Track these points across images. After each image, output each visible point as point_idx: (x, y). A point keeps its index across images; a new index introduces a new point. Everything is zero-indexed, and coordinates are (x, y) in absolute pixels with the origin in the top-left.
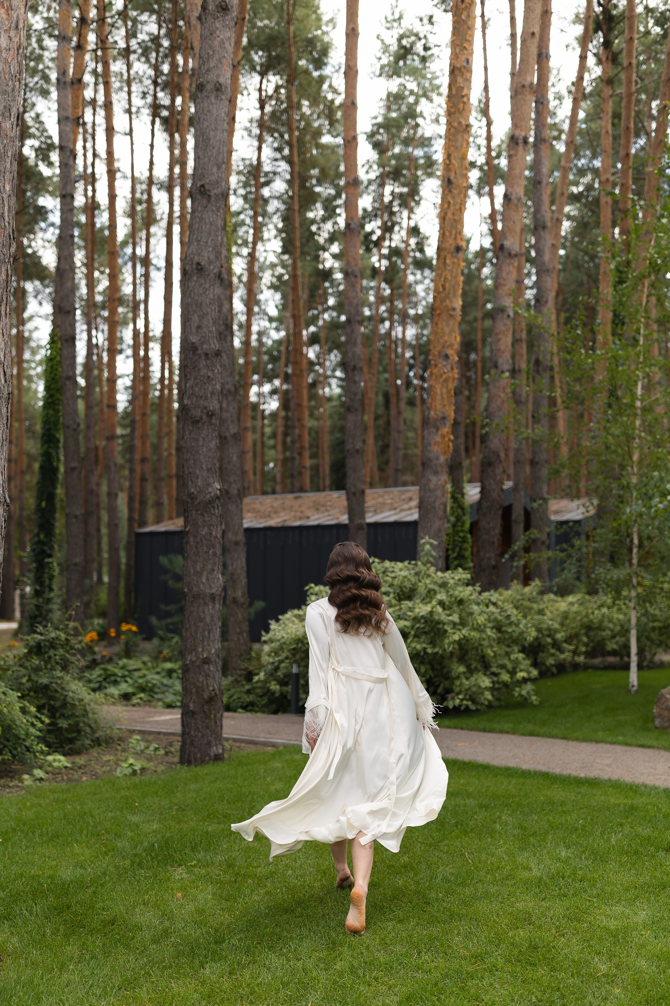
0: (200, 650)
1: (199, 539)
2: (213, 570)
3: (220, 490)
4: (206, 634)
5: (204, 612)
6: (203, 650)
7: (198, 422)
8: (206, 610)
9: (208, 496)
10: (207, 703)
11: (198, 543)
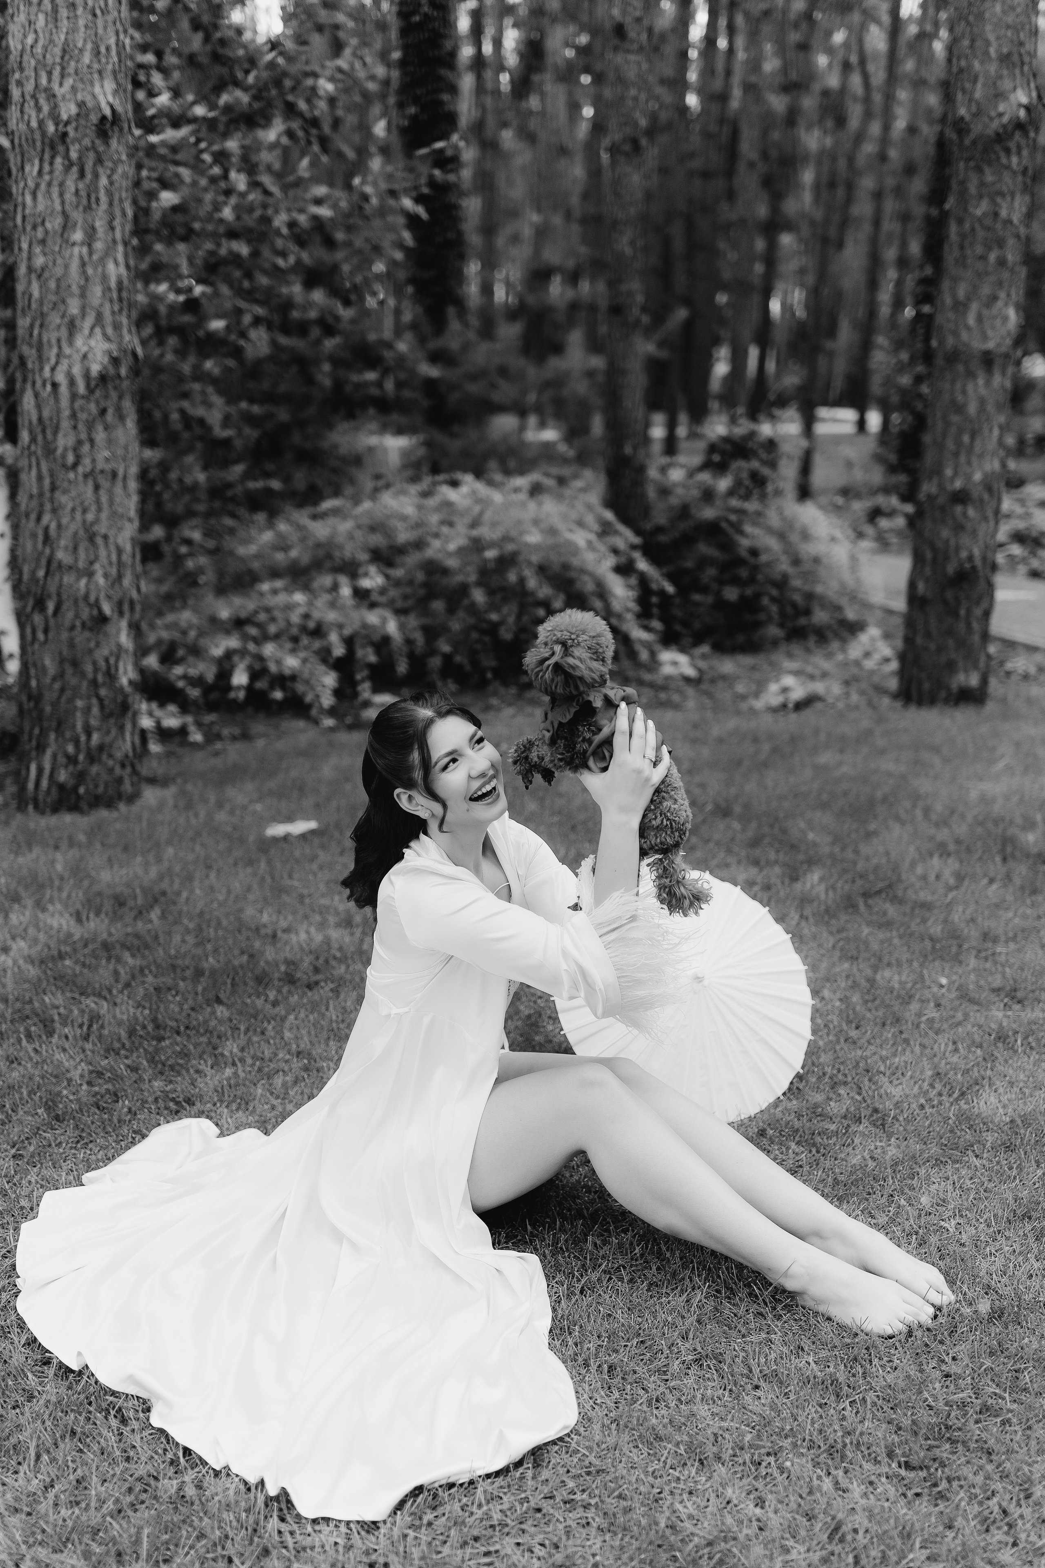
0: (949, 472)
1: (968, 226)
2: (995, 299)
5: (966, 393)
6: (956, 474)
8: (970, 388)
9: (996, 123)
11: (965, 237)
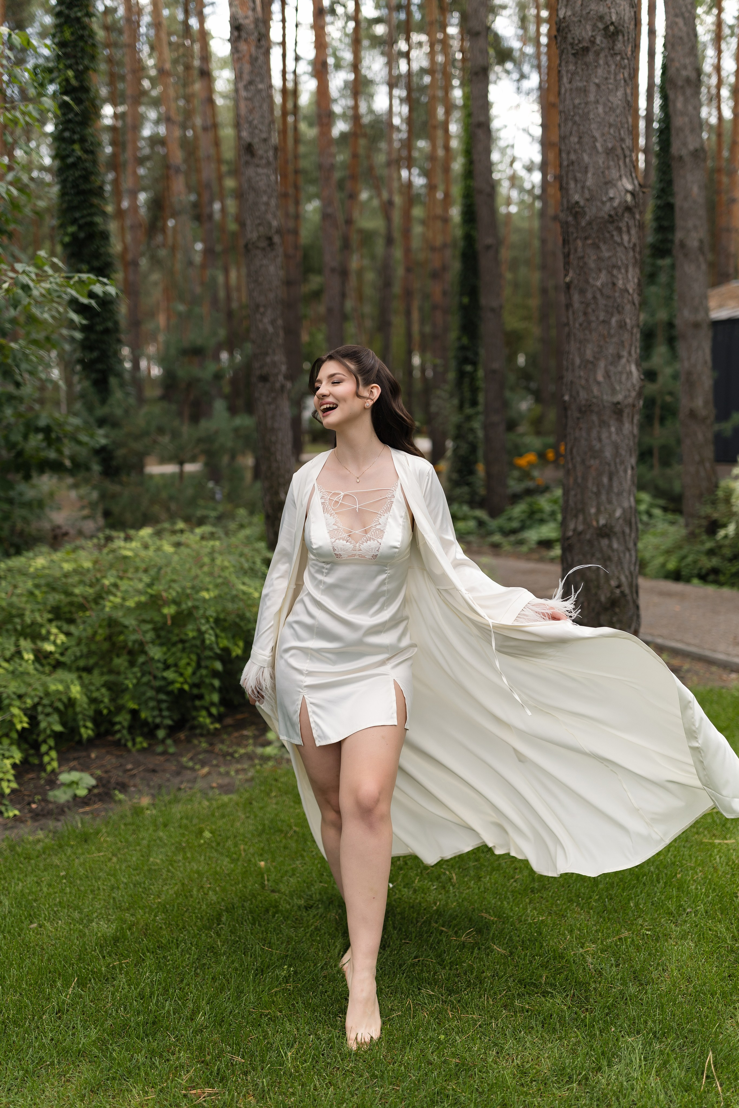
0: (594, 510)
1: (589, 295)
2: (619, 357)
3: (633, 194)
4: (605, 480)
5: (600, 440)
6: (599, 512)
7: (586, 50)
8: (604, 435)
9: (607, 207)
10: (606, 609)
11: (588, 305)
